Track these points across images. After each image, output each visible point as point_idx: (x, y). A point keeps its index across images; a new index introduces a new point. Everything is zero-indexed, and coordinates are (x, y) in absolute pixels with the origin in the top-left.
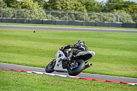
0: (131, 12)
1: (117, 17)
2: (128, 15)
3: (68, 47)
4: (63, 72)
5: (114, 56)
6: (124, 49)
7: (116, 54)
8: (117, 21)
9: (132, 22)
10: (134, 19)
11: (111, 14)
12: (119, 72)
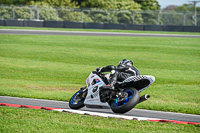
0: (55, 4)
1: (36, 12)
2: (52, 9)
3: (109, 69)
4: (100, 107)
5: (32, 70)
6: (46, 59)
7: (34, 67)
8: (36, 18)
9: (58, 19)
10: (61, 15)
11: (27, 7)
12: (39, 93)
